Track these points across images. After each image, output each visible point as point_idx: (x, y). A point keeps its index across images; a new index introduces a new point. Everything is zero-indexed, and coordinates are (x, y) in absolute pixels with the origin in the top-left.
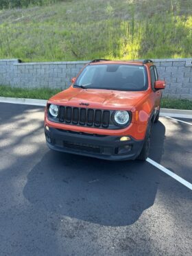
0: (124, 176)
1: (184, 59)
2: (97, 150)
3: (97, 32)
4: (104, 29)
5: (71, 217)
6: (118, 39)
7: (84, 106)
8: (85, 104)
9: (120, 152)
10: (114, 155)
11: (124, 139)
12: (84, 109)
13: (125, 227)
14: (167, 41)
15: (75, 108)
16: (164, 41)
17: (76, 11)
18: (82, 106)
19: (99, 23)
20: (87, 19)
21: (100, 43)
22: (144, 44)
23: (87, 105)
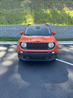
0: (53, 66)
1: (51, 24)
2: (44, 58)
3: (15, 13)
4: (18, 12)
5: (48, 84)
6: (25, 16)
7: (38, 42)
8: (38, 41)
9: (52, 57)
10: (50, 59)
11: (53, 53)
12: (38, 43)
13: (67, 82)
14: (43, 18)
15: (34, 43)
16: (42, 18)
17: (3, 4)
18: (37, 42)
19: (15, 10)
20: (9, 8)
21: (18, 18)
22: (35, 19)
23: (39, 41)
